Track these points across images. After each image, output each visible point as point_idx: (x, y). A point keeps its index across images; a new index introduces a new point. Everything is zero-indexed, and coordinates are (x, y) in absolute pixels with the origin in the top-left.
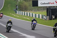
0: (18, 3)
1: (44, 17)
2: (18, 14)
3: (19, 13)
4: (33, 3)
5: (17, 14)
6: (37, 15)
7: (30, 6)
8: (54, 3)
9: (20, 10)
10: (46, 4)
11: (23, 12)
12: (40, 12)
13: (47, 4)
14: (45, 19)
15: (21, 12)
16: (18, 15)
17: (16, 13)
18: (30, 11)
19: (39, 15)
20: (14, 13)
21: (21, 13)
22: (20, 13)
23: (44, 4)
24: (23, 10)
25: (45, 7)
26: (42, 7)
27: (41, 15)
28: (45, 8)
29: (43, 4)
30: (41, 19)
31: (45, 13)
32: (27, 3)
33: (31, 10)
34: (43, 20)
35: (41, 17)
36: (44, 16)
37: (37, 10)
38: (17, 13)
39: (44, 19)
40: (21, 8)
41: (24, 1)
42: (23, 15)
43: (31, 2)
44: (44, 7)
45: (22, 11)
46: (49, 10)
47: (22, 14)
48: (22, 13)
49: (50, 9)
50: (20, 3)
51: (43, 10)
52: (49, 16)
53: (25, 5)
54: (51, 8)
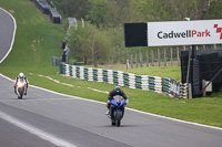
0: (68, 34)
1: (173, 88)
2: (71, 75)
3: (74, 73)
4: (126, 33)
5: (68, 75)
6: (145, 78)
7: (115, 43)
8: (208, 34)
9: (80, 59)
10: (178, 35)
11: (90, 70)
12: (156, 68)
13: (183, 35)
14: (176, 96)
15: (82, 68)
16: (71, 81)
17: (62, 71)
18: (115, 62)
19: (151, 79)
20: (53, 74)
21: (82, 74)
22: (78, 72)
23: (171, 35)
24: (88, 61)
25: (174, 47)
26: (162, 48)
27: (158, 80)
28: (175, 52)
29: (166, 36)
30: (160, 96)
31: (174, 70)
32: (105, 32)
33: (120, 60)
34: (170, 98)
35: (158, 87)
36: (172, 81)
37: (144, 59)
38: (68, 71)
39: (172, 93)
40: (80, 51)
41: (93, 27)
42: (91, 79)
43: (120, 31)
44: (169, 47)
45: (85, 64)
46: (190, 59)
47: (86, 78)
48: (86, 70)
49: (193, 57)
50: (77, 32)
51: (165, 59)
52: (191, 81)
53: (96, 43)
54: (199, 52)
